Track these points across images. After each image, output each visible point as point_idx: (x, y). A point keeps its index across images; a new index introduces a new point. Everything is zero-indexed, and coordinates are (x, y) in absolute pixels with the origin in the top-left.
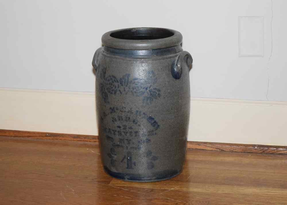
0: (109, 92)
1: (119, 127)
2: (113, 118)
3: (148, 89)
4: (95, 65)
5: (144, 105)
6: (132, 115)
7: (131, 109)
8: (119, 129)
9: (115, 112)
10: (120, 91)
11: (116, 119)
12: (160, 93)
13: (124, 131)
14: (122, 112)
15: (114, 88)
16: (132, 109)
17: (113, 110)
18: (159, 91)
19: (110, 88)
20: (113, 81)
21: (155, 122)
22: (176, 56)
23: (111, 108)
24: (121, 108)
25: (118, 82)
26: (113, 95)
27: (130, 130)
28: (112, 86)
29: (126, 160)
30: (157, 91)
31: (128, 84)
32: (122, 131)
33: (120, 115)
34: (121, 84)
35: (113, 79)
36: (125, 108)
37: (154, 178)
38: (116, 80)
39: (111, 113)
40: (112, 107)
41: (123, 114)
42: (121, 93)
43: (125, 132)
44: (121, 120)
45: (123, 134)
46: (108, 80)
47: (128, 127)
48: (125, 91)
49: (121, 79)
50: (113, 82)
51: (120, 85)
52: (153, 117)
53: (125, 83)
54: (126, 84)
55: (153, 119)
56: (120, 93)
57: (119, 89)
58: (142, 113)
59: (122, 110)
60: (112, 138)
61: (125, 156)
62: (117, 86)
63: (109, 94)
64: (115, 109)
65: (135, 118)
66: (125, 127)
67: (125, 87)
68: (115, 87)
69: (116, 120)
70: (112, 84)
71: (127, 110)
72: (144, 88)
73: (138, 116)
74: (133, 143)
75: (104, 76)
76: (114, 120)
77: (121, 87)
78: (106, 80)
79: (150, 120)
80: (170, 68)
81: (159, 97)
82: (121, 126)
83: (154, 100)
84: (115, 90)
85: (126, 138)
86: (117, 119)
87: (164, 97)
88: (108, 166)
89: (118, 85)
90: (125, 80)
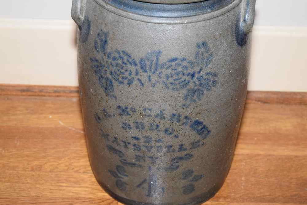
0: (117, 80)
1: (137, 139)
2: (125, 124)
3: (197, 75)
4: (79, 19)
5: (188, 102)
6: (163, 122)
7: (161, 112)
8: (135, 142)
9: (128, 114)
10: (140, 80)
11: (129, 125)
12: (216, 79)
13: (147, 144)
14: (143, 116)
15: (127, 74)
16: (164, 112)
18: (215, 75)
19: (118, 72)
20: (125, 61)
21: (204, 127)
23: (119, 107)
24: (142, 108)
25: (136, 65)
26: (126, 87)
27: (157, 144)
28: (122, 71)
29: (146, 185)
30: (211, 77)
31: (157, 70)
32: (142, 144)
33: (139, 121)
34: (142, 68)
35: (125, 58)
36: (150, 110)
38: (130, 60)
39: (121, 115)
40: (123, 106)
41: (146, 119)
42: (142, 84)
43: (147, 147)
44: (140, 128)
45: (143, 149)
46: (114, 59)
47: (153, 140)
48: (150, 80)
49: (141, 59)
50: (124, 63)
51: (140, 71)
52: (202, 120)
53: (150, 67)
55: (201, 123)
56: (140, 84)
57: (139, 77)
58: (183, 117)
59: (143, 113)
60: (120, 152)
61: (145, 180)
63: (115, 84)
64: (129, 110)
65: (168, 126)
66: (148, 140)
67: (151, 74)
68: (128, 72)
69: (130, 128)
70: (122, 67)
71: (153, 114)
72: (188, 75)
73: (175, 122)
75: (104, 49)
76: (126, 126)
77: (143, 74)
78: (108, 57)
79: (196, 126)
81: (214, 86)
82: (140, 137)
83: (205, 92)
84: (130, 77)
85: (149, 155)
87: (222, 84)
88: (108, 186)
89: (137, 70)
90: (153, 61)
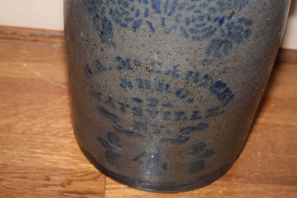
0: (118, 21)
1: (138, 101)
2: (124, 81)
3: (226, 21)
5: (211, 57)
6: (175, 81)
7: (174, 67)
8: (136, 104)
10: (150, 24)
12: (250, 27)
13: (151, 109)
14: (149, 71)
15: (132, 14)
16: (178, 68)
17: (124, 64)
18: (249, 23)
19: (121, 11)
21: (227, 90)
23: (119, 58)
24: (149, 62)
25: (146, 2)
26: (130, 32)
27: (166, 109)
28: (127, 10)
30: (244, 25)
31: (174, 11)
32: (144, 108)
33: (144, 78)
34: (154, 7)
36: (159, 64)
39: (120, 68)
40: (124, 57)
41: (153, 76)
42: (153, 29)
43: (150, 112)
44: (144, 87)
45: (146, 115)
48: (163, 25)
51: (151, 10)
52: (225, 81)
53: (166, 6)
54: (169, 10)
55: (224, 85)
56: (149, 29)
57: (148, 19)
58: (202, 76)
59: (151, 68)
60: (115, 116)
63: (116, 27)
64: (131, 62)
66: (153, 103)
67: (166, 16)
68: (135, 12)
70: (126, 5)
71: (163, 70)
72: (215, 21)
73: (190, 82)
76: (125, 84)
77: (155, 15)
82: (143, 98)
83: (234, 45)
84: (136, 19)
85: (153, 122)
86: (134, 83)
87: (257, 35)
89: (147, 10)
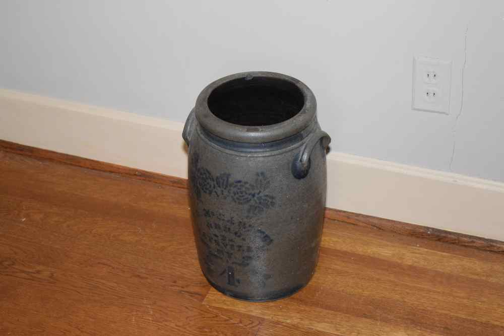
0: (203, 189)
1: (216, 236)
2: (208, 223)
3: (256, 196)
6: (233, 226)
7: (231, 218)
8: (216, 238)
9: (210, 216)
10: (216, 192)
11: (211, 225)
12: (274, 201)
13: (223, 242)
14: (219, 219)
15: (208, 186)
16: (233, 219)
17: (207, 213)
18: (272, 197)
19: (203, 184)
21: (267, 236)
22: (302, 145)
23: (204, 210)
24: (218, 214)
25: (214, 181)
26: (208, 196)
27: (231, 243)
28: (206, 183)
29: (226, 275)
30: (269, 199)
31: (227, 187)
32: (220, 241)
33: (217, 222)
34: (217, 184)
35: (207, 174)
36: (223, 215)
37: (266, 298)
38: (210, 177)
39: (205, 216)
40: (206, 209)
41: (221, 222)
42: (218, 195)
43: (223, 244)
44: (218, 228)
46: (201, 174)
47: (227, 239)
48: (223, 194)
49: (217, 178)
50: (207, 178)
52: (264, 230)
53: (223, 184)
54: (224, 186)
55: (263, 232)
56: (216, 195)
57: (215, 190)
58: (247, 225)
59: (219, 217)
60: (208, 245)
61: (225, 270)
62: (212, 186)
63: (202, 192)
64: (210, 213)
65: (237, 230)
66: (224, 238)
67: (223, 189)
69: (212, 227)
70: (205, 181)
71: (226, 219)
72: (250, 195)
73: (242, 228)
74: (236, 258)
76: (209, 226)
77: (218, 188)
78: (198, 171)
79: (259, 234)
80: (290, 165)
81: (272, 206)
82: (218, 235)
83: (264, 209)
84: (210, 189)
85: (226, 251)
86: (213, 225)
87: (280, 205)
89: (214, 185)
90: (224, 180)
